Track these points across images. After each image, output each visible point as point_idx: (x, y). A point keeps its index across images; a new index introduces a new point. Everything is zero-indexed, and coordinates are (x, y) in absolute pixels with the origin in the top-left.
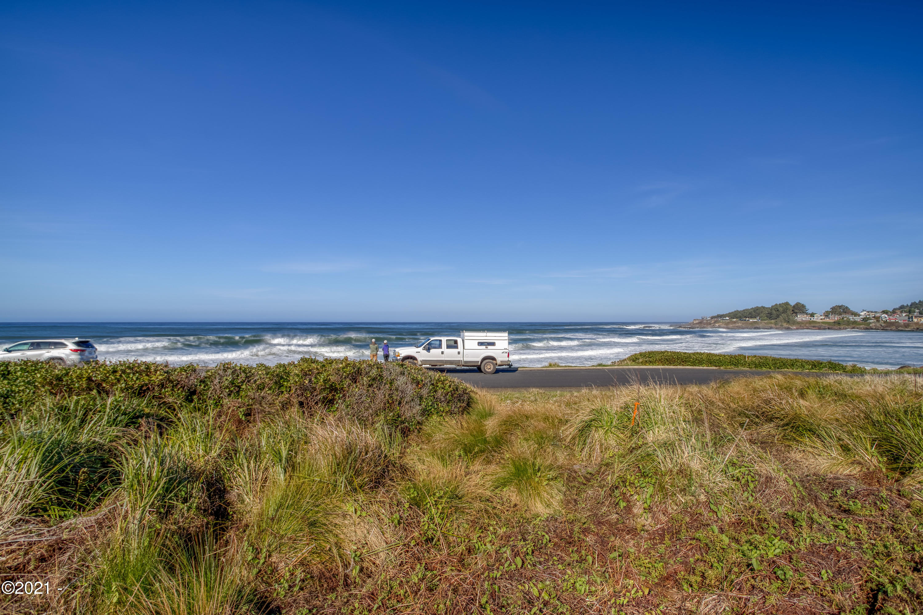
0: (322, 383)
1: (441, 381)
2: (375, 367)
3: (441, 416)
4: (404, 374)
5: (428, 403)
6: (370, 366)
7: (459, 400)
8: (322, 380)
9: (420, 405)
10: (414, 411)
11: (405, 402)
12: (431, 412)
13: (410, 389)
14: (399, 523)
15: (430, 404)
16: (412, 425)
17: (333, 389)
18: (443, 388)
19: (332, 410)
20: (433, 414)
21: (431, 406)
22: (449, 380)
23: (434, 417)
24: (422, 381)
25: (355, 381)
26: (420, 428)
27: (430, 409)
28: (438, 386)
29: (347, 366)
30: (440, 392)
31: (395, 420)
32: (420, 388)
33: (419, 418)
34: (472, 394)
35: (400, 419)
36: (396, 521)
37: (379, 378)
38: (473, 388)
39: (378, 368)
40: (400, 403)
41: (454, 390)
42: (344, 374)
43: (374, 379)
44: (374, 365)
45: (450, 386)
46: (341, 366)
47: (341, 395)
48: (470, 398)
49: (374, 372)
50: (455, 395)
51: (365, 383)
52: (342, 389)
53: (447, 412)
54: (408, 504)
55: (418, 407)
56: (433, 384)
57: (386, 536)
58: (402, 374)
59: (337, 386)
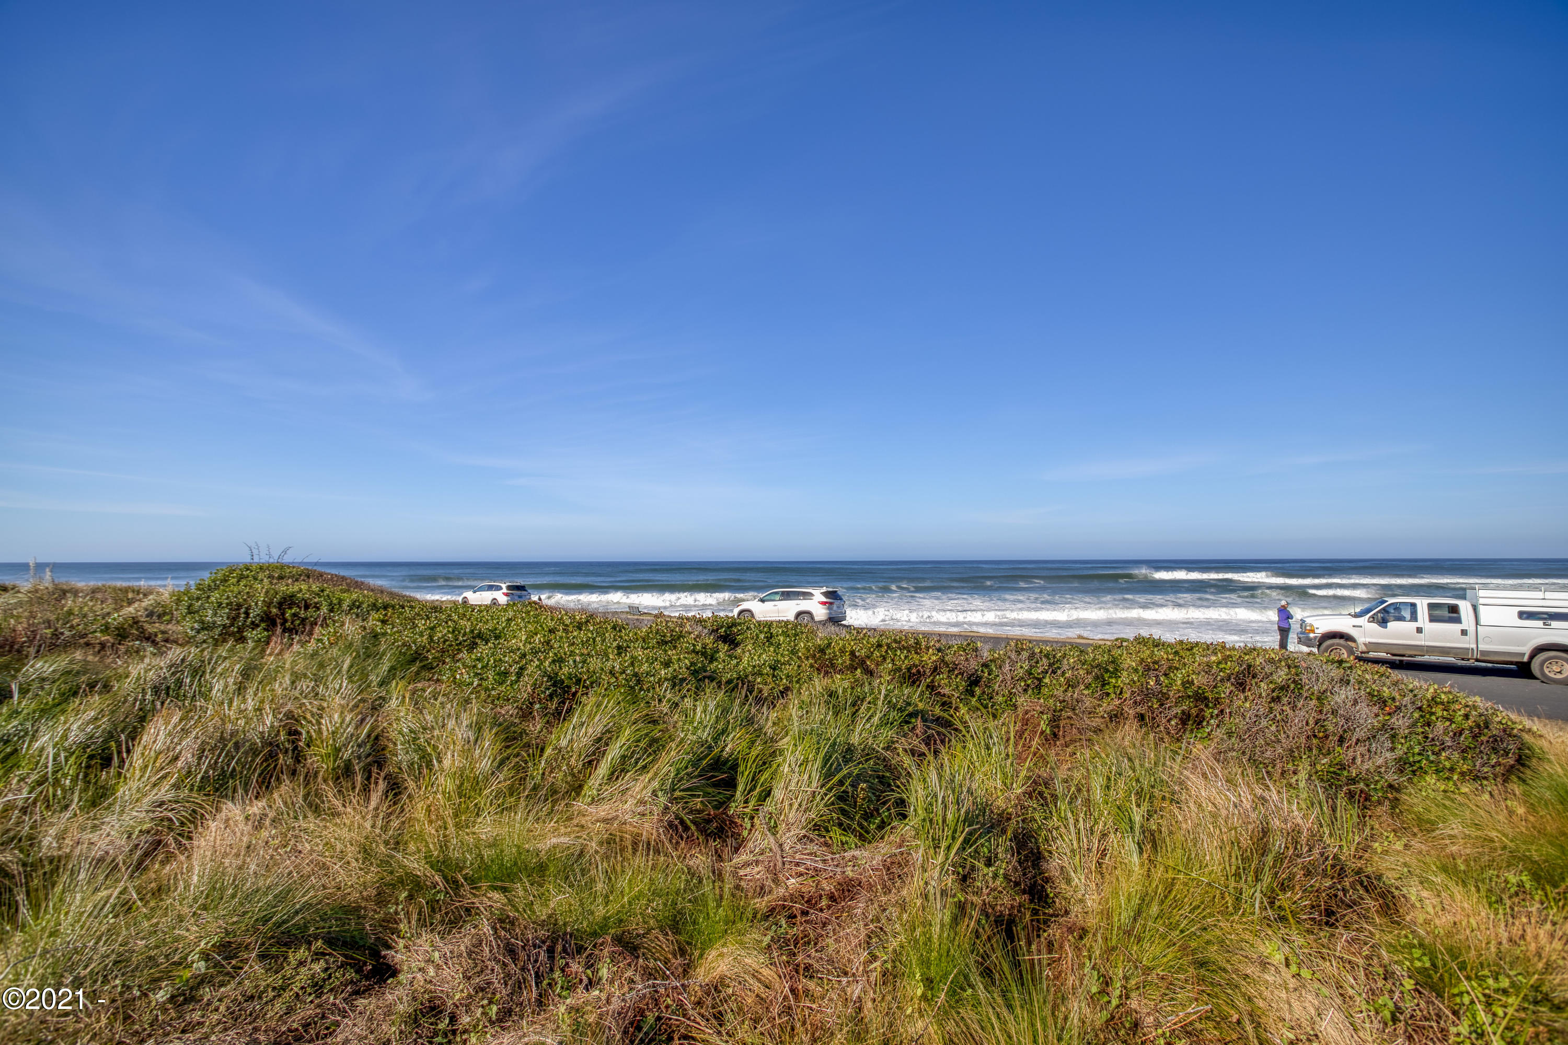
0: (1180, 688)
1: (1442, 703)
2: (1283, 663)
3: (1448, 779)
4: (1348, 682)
5: (1411, 748)
6: (1271, 661)
7: (1493, 749)
8: (1179, 682)
9: (1393, 749)
10: (1380, 761)
11: (1354, 740)
12: (1421, 768)
13: (1367, 716)
14: (1395, 1020)
15: (1417, 750)
16: (1375, 789)
17: (1200, 698)
18: (1448, 719)
19: (1199, 735)
20: (1426, 773)
21: (1419, 754)
22: (1463, 702)
23: (1431, 779)
24: (1393, 699)
25: (1241, 686)
26: (1397, 799)
27: (1419, 762)
28: (1432, 714)
29: (1226, 659)
30: (1440, 726)
31: (1334, 773)
32: (1389, 714)
33: (1391, 777)
34: (1527, 737)
35: (1345, 773)
36: (1387, 1014)
37: (1292, 686)
38: (1527, 723)
39: (1289, 667)
40: (1341, 740)
41: (1478, 726)
42: (1221, 674)
43: (1282, 688)
44: (1280, 660)
45: (1466, 717)
46: (1213, 658)
47: (1216, 712)
48: (1523, 746)
49: (1281, 676)
50: (1484, 738)
51: (1264, 694)
52: (1217, 699)
53: (1462, 774)
54: (1412, 982)
55: (1388, 755)
56: (1420, 708)
57: (1361, 1034)
58: (1345, 682)
59: (1209, 695)
